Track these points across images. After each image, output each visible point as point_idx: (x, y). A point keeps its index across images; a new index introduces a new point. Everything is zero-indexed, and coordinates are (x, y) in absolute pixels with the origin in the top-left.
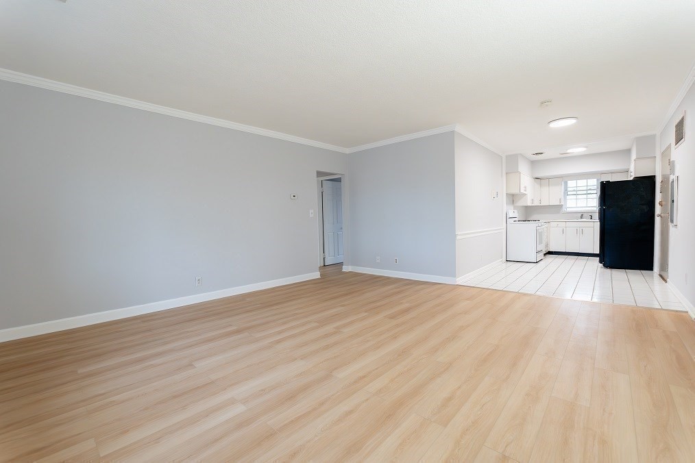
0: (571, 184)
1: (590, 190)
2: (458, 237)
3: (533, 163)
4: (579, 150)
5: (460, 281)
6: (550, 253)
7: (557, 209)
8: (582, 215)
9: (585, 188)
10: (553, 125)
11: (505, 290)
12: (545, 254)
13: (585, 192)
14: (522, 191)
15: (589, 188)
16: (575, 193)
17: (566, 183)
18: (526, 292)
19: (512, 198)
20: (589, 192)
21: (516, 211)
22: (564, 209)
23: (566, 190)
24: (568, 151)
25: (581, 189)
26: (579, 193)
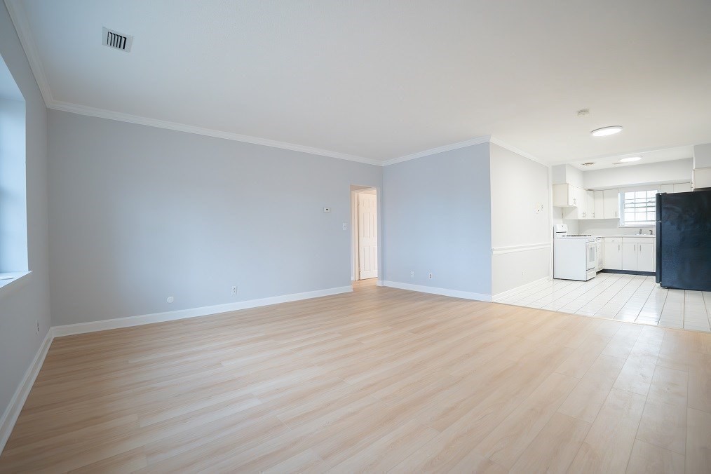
0: (629, 196)
1: (650, 202)
2: (494, 252)
3: (585, 174)
4: (634, 159)
5: (497, 298)
6: (604, 271)
7: (613, 223)
8: (641, 230)
9: (645, 201)
10: (596, 134)
11: (543, 308)
12: (598, 273)
13: (645, 205)
14: (571, 203)
15: (649, 200)
16: (633, 205)
17: (623, 196)
18: (567, 312)
19: (562, 212)
20: (649, 205)
21: (565, 226)
22: (621, 224)
23: (623, 202)
24: (622, 161)
25: (640, 201)
26: (637, 205)
